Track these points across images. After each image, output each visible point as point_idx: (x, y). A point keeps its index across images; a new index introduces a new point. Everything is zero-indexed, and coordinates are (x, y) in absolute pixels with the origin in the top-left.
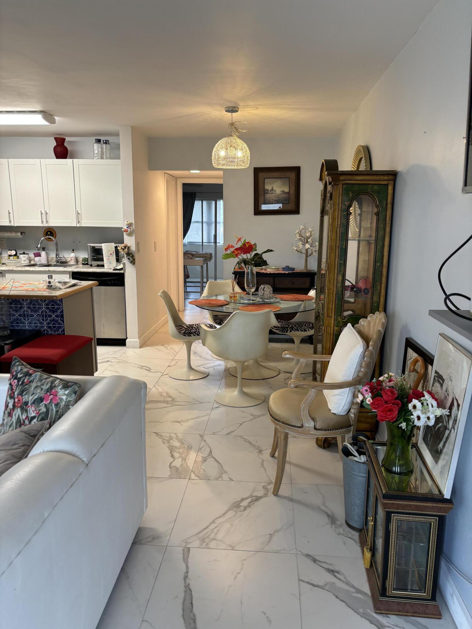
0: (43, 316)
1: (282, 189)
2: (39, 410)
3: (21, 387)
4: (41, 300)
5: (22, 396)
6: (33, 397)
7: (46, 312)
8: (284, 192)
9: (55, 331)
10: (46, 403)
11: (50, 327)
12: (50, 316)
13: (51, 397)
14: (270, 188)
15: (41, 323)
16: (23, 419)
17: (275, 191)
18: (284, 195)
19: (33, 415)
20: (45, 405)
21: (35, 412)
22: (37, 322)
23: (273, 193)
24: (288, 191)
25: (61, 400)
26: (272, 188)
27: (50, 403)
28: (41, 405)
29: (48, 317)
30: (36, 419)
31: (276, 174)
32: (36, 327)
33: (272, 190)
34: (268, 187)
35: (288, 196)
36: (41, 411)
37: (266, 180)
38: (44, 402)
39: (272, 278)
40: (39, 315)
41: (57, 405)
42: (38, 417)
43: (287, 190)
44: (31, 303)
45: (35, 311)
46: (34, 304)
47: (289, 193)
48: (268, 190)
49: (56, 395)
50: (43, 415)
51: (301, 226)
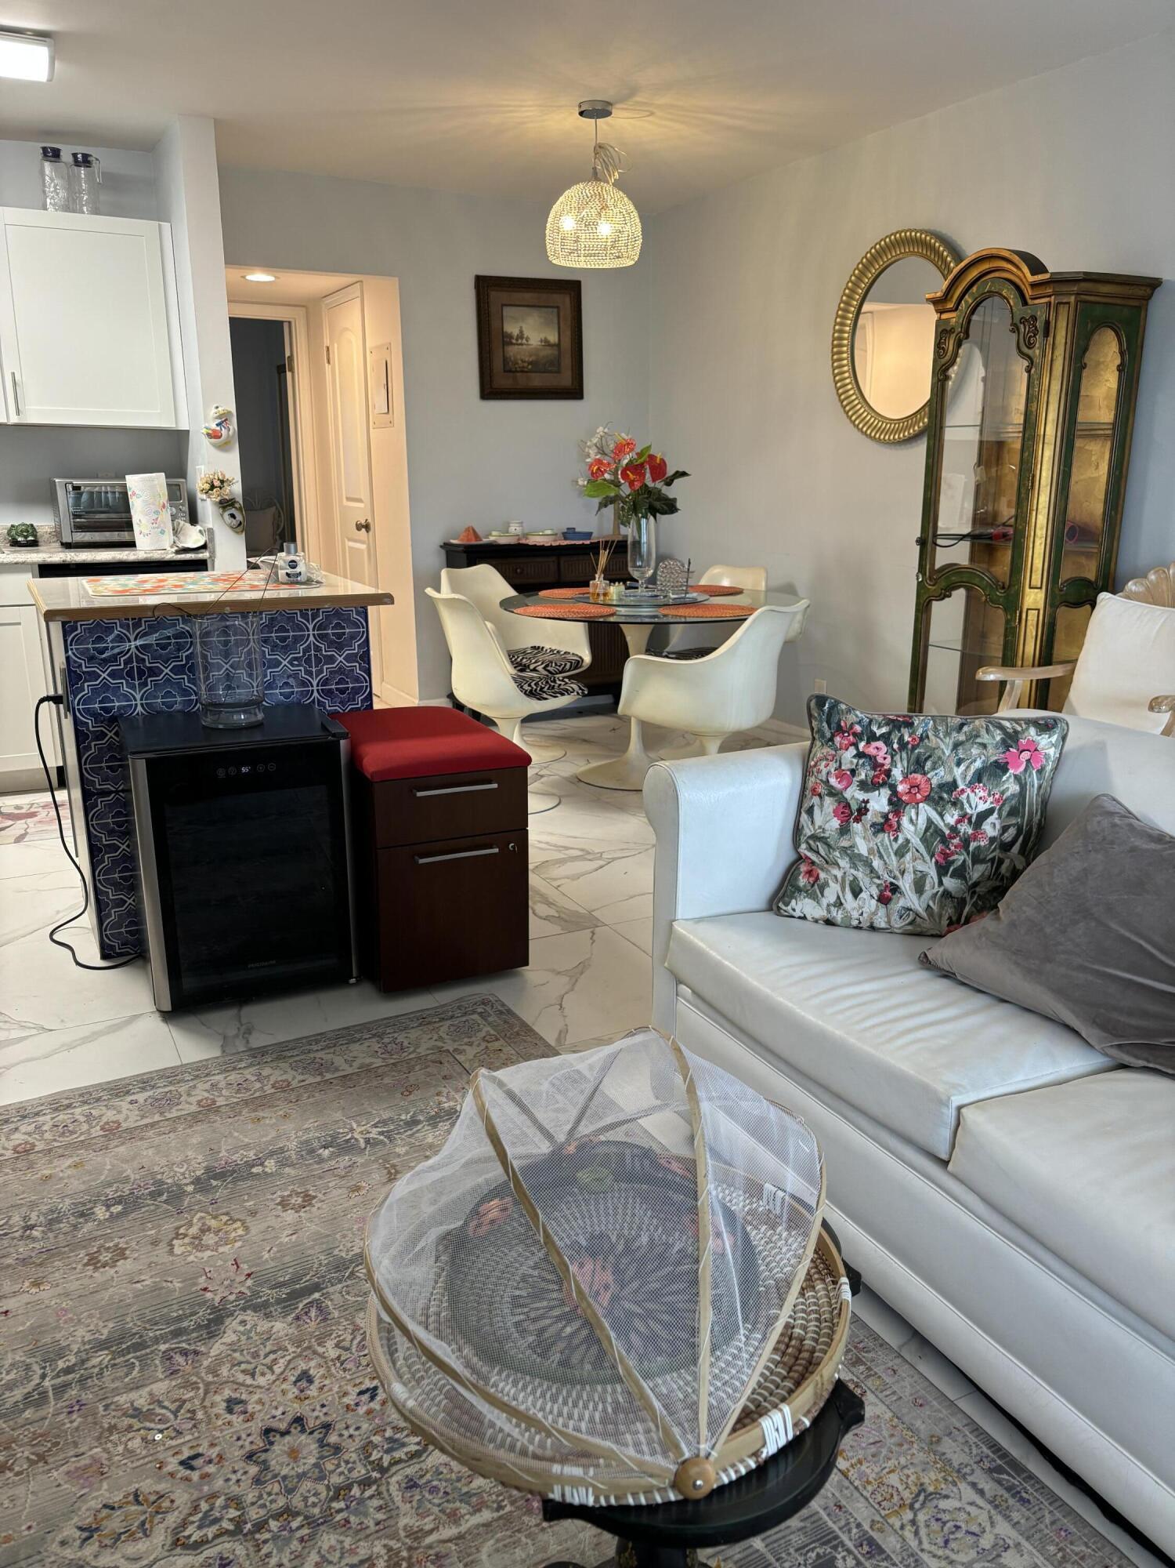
0: (308, 661)
1: (542, 336)
2: (1003, 793)
3: (904, 755)
4: (304, 615)
5: (925, 774)
6: (968, 767)
7: (318, 649)
8: (547, 343)
9: (342, 703)
10: (1017, 773)
11: (329, 693)
12: (331, 659)
13: (1026, 755)
14: (515, 332)
15: (304, 684)
16: (947, 825)
17: (527, 339)
18: (548, 351)
19: (982, 807)
20: (1016, 776)
21: (991, 799)
22: (291, 681)
23: (521, 344)
24: (557, 340)
25: (1047, 757)
26: (521, 332)
27: (1026, 770)
28: (1004, 778)
29: (325, 664)
30: (995, 815)
31: (528, 296)
32: (286, 696)
33: (521, 336)
34: (512, 328)
35: (556, 353)
36: (1008, 794)
37: (507, 311)
38: (1011, 771)
39: (554, 558)
40: (296, 659)
41: (1040, 772)
42: (1000, 809)
43: (553, 338)
44: (270, 626)
45: (286, 650)
46: (282, 629)
47: (558, 345)
48: (510, 336)
49: (1036, 750)
50: (1013, 802)
51: (601, 429)
